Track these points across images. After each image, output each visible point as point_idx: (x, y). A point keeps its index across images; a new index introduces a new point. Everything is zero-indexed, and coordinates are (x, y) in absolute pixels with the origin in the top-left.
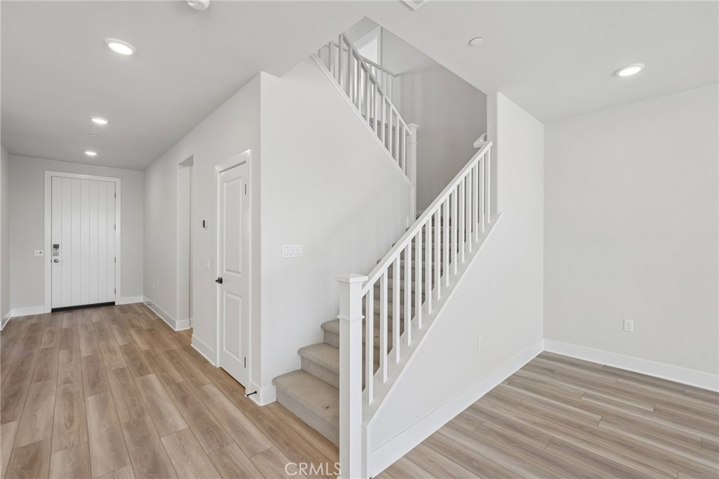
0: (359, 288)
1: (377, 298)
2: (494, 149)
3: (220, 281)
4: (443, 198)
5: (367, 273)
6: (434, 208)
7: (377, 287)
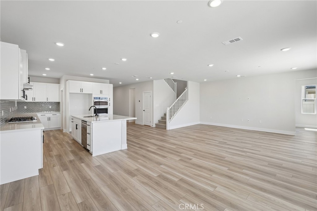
0: (168, 109)
1: (170, 110)
2: (188, 90)
3: (144, 111)
4: (180, 97)
5: (169, 107)
6: (179, 98)
7: (170, 109)
